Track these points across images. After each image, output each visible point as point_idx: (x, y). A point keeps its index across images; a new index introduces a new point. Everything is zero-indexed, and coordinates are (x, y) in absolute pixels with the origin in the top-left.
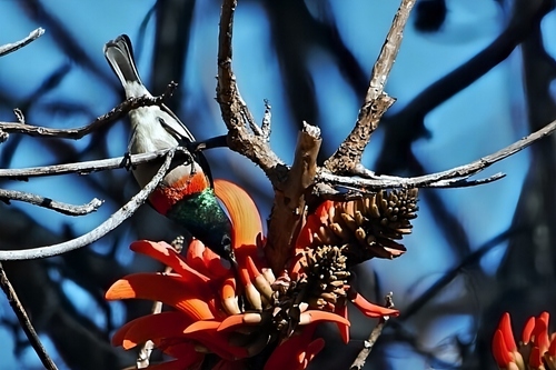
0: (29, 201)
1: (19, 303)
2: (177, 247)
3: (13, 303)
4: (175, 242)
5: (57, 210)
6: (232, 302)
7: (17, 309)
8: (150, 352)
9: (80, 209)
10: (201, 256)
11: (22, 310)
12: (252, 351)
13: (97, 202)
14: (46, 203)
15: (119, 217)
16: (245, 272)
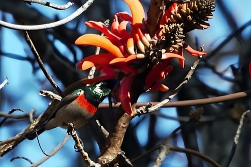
0: (40, 3)
1: (35, 49)
2: (106, 24)
3: (32, 49)
4: (105, 22)
5: (52, 7)
6: (131, 49)
7: (34, 52)
8: (94, 71)
9: (63, 7)
10: (117, 29)
11: (37, 52)
12: (140, 71)
13: (70, 4)
14: (48, 4)
15: (81, 10)
16: (137, 35)
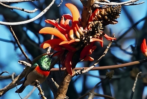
0: (18, 9)
1: (15, 36)
2: (57, 21)
3: (14, 36)
4: (57, 20)
5: (26, 12)
6: (72, 36)
7: (15, 38)
8: (50, 49)
9: (32, 11)
10: (64, 24)
12: (77, 49)
13: (36, 9)
14: (23, 10)
15: (42, 13)
16: (75, 28)
